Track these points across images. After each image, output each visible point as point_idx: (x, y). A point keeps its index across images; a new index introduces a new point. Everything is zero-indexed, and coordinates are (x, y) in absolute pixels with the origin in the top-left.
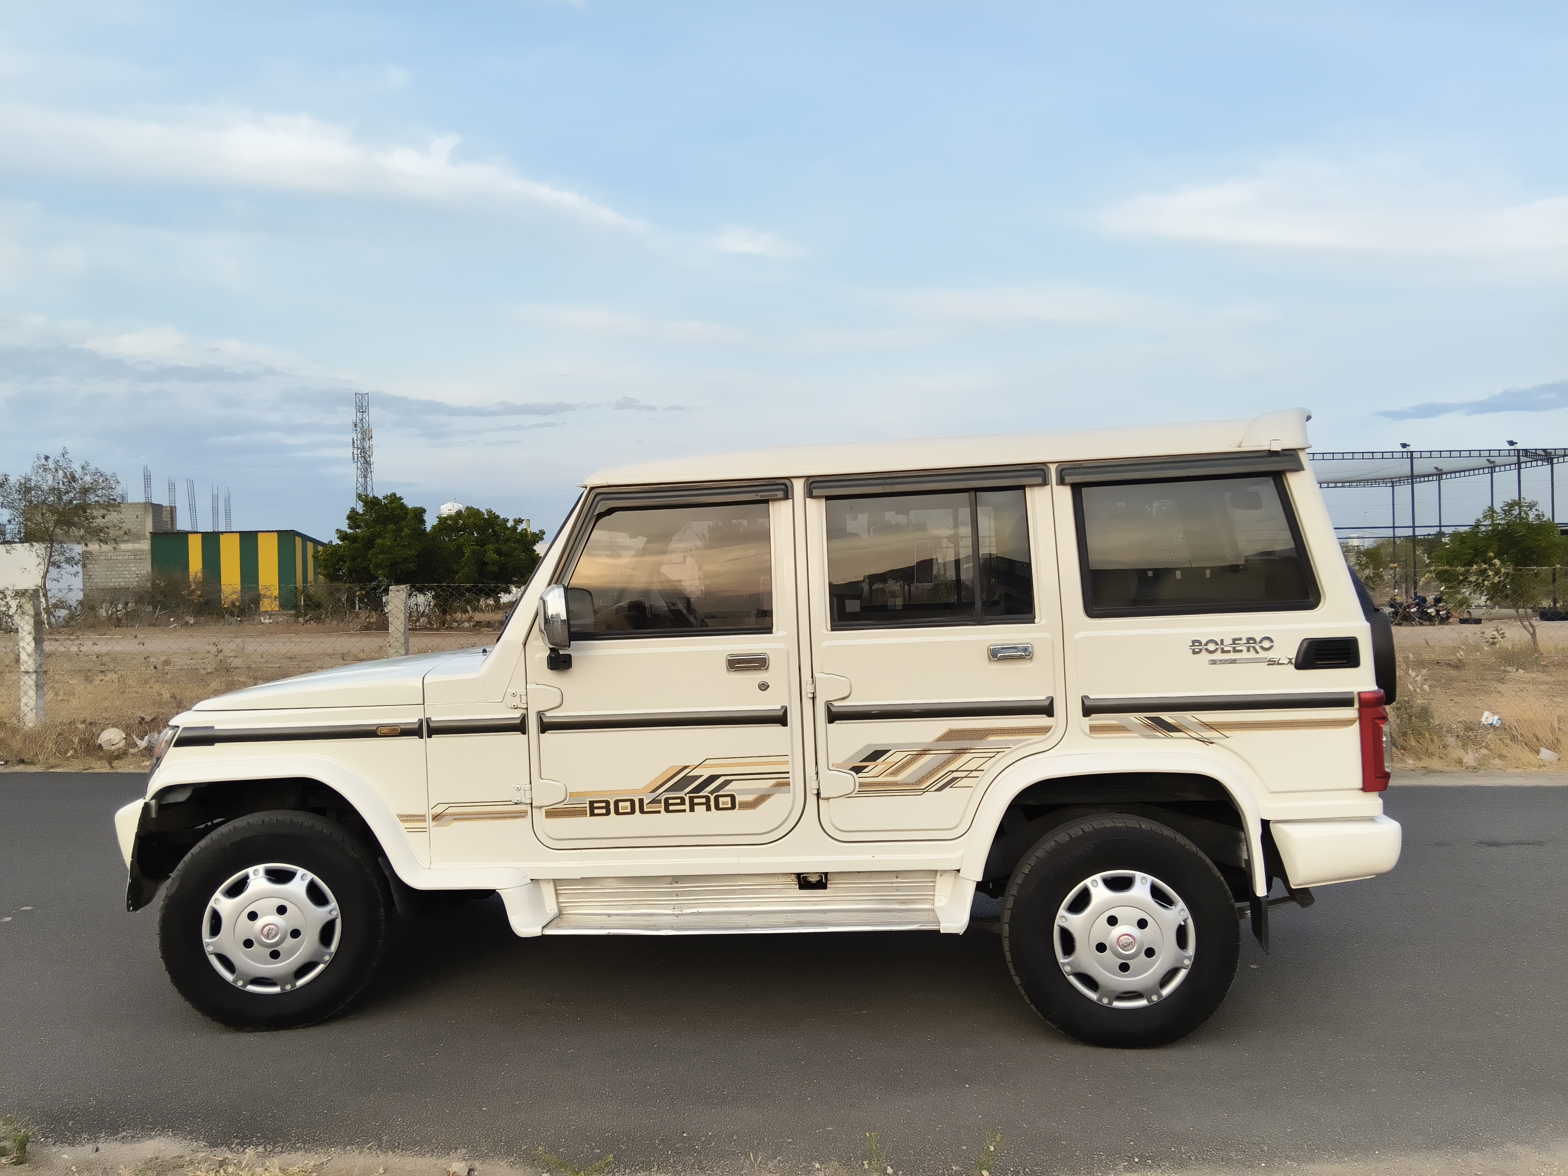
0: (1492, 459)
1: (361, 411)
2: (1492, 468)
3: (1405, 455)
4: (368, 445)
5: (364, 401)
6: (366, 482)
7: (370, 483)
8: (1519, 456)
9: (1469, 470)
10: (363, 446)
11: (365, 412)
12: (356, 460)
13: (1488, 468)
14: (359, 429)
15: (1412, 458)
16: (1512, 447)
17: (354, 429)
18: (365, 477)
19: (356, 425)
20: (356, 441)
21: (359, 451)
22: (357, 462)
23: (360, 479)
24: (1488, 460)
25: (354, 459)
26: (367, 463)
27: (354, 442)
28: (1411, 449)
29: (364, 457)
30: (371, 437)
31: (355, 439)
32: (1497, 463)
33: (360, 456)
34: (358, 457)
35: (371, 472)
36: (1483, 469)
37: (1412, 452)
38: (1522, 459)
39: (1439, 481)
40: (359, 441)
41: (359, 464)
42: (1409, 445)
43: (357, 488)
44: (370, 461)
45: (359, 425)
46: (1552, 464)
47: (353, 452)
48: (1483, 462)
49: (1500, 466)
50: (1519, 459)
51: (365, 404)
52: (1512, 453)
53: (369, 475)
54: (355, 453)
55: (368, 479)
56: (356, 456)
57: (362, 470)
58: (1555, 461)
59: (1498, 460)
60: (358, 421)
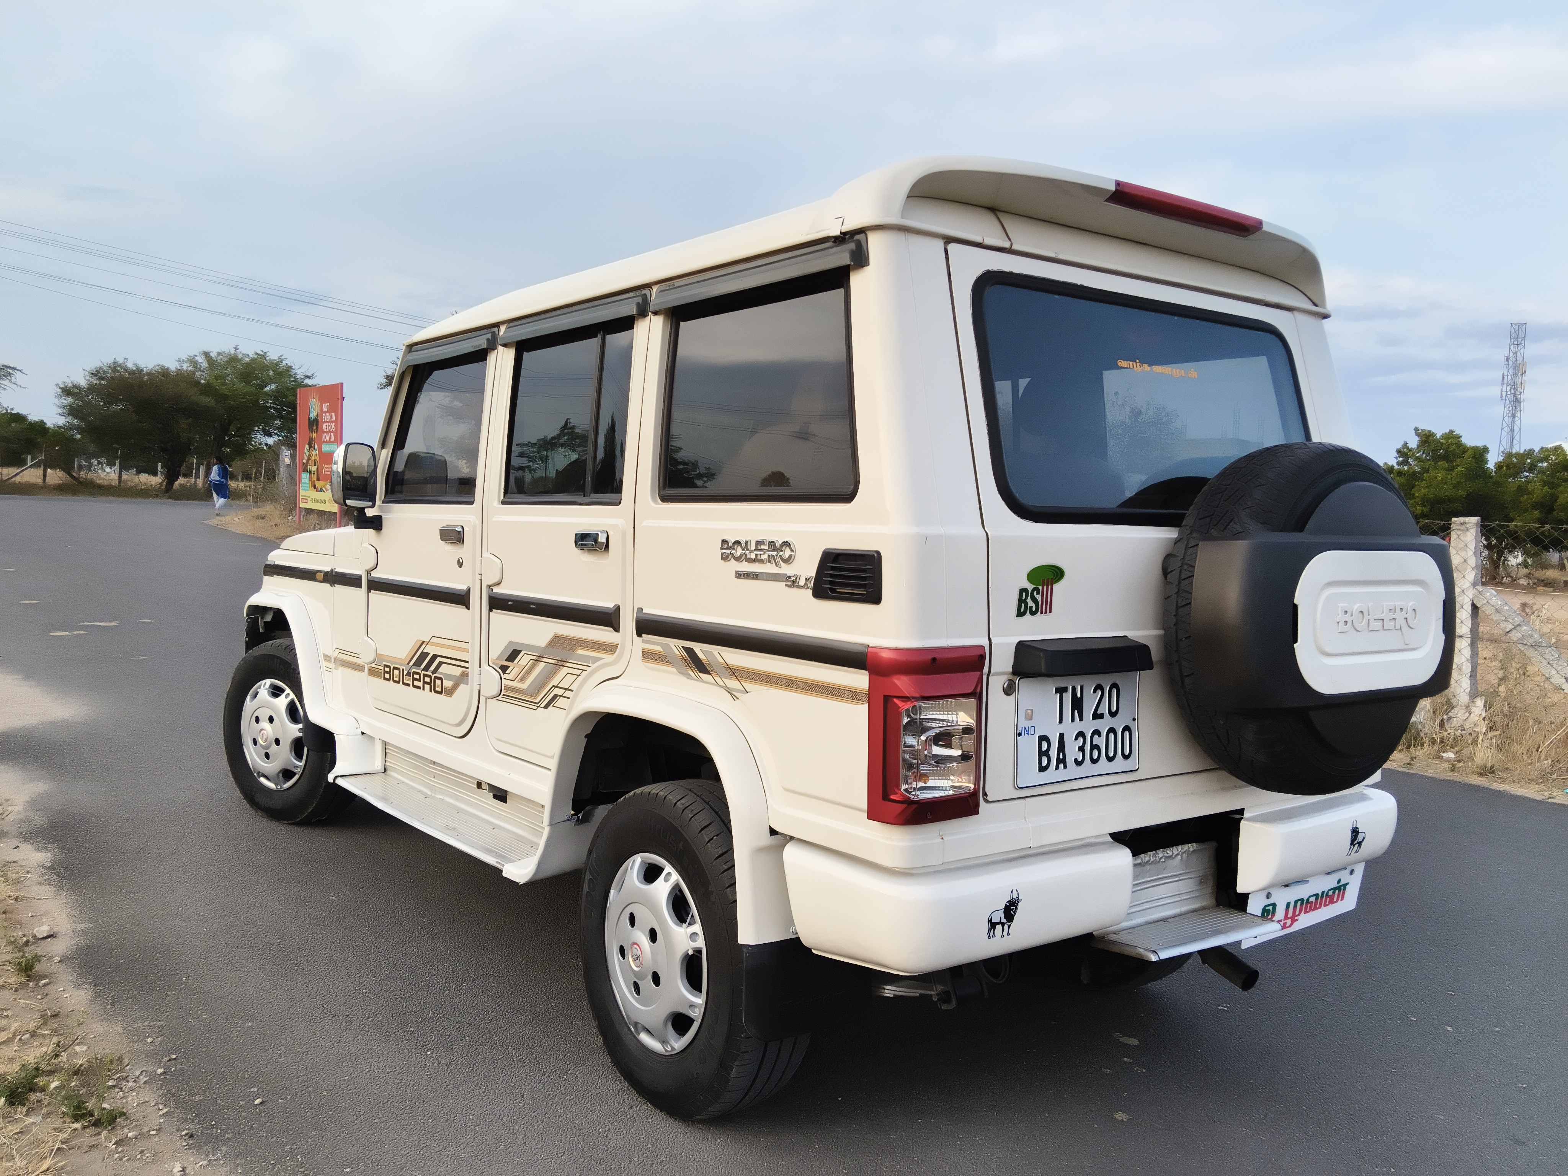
1: (1516, 343)
4: (1520, 380)
5: (1520, 333)
6: (1513, 422)
7: (1517, 423)
10: (1514, 383)
11: (1521, 344)
12: (1504, 398)
14: (1511, 363)
17: (1506, 363)
18: (1514, 416)
19: (1508, 360)
20: (1506, 377)
21: (1509, 388)
22: (1506, 400)
23: (1506, 419)
25: (1501, 397)
26: (1517, 401)
27: (1503, 378)
29: (1514, 395)
30: (1525, 372)
31: (1506, 374)
33: (1509, 393)
34: (1507, 394)
35: (1521, 411)
40: (1510, 377)
41: (1508, 402)
43: (1502, 429)
44: (1521, 398)
45: (1512, 358)
47: (1502, 390)
51: (1521, 335)
53: (1518, 414)
54: (1504, 389)
55: (1517, 419)
56: (1504, 393)
57: (1511, 408)
60: (1511, 354)
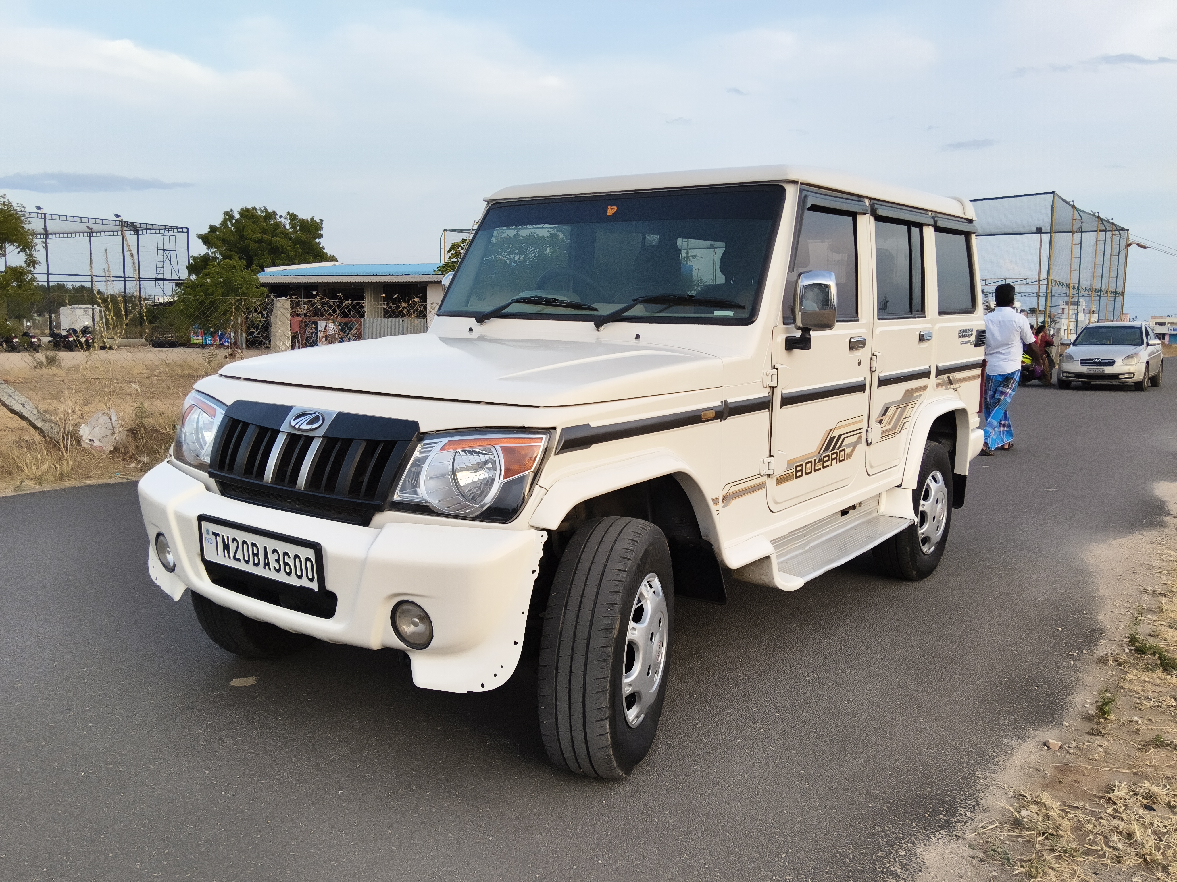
0: (91, 226)
2: (91, 233)
3: (40, 216)
8: (122, 225)
9: (72, 233)
13: (87, 233)
15: (45, 219)
16: (117, 219)
24: (88, 227)
28: (44, 211)
32: (94, 229)
36: (83, 233)
37: (45, 214)
38: (125, 228)
39: (90, 237)
42: (43, 209)
46: (138, 235)
48: (83, 227)
49: (97, 232)
50: (122, 228)
52: (118, 223)
58: (140, 232)
59: (95, 227)
